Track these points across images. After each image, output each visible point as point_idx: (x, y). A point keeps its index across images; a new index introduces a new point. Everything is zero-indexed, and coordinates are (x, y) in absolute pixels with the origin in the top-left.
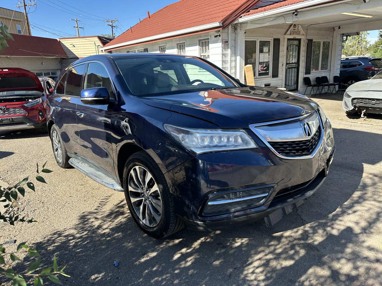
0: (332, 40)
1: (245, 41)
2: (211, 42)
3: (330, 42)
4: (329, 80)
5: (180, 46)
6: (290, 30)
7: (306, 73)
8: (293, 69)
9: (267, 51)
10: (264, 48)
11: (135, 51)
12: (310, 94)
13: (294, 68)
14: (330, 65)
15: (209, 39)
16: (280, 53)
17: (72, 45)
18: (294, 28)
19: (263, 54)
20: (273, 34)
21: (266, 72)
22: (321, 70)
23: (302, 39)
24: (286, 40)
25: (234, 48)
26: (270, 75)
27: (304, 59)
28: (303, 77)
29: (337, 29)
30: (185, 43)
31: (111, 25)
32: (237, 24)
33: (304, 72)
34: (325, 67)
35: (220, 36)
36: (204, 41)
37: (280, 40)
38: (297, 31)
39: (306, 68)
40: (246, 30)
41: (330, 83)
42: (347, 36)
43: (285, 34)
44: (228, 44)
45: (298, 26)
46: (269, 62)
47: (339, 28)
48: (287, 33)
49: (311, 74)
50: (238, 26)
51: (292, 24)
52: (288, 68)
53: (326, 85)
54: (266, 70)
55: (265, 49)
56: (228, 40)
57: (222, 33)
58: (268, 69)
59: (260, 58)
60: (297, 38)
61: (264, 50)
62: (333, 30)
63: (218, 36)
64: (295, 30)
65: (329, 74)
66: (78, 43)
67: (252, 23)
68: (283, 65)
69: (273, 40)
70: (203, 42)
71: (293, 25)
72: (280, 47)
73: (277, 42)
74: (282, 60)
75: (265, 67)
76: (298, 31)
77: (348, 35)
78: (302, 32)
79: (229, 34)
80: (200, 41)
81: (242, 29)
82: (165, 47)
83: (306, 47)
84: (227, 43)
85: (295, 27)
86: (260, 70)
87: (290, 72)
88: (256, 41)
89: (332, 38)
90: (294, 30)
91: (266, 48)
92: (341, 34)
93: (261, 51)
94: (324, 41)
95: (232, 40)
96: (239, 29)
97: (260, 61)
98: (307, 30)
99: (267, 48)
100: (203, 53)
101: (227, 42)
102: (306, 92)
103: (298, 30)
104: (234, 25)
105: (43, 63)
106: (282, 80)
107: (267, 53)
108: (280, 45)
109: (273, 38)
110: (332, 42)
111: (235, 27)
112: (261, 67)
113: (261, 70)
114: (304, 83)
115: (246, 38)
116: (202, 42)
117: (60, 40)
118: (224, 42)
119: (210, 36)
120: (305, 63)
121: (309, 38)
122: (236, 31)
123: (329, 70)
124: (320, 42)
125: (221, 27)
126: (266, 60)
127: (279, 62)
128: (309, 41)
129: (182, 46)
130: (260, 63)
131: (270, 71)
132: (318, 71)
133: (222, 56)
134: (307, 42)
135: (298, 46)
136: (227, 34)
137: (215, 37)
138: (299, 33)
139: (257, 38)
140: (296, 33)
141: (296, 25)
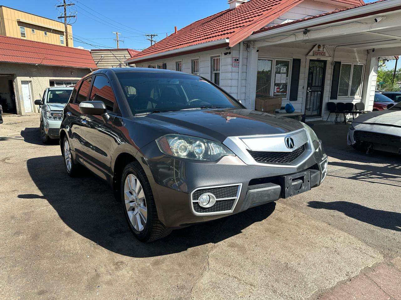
0: (365, 63)
2: (221, 59)
3: (362, 65)
5: (194, 62)
6: (313, 50)
8: (316, 93)
9: (285, 72)
10: (282, 69)
11: (156, 65)
13: (318, 91)
14: (362, 91)
15: (220, 56)
18: (319, 48)
19: (279, 74)
20: (292, 54)
21: (283, 94)
22: (350, 95)
23: (328, 62)
24: (308, 62)
25: (245, 67)
26: (287, 97)
27: (330, 83)
28: (327, 102)
29: (371, 52)
30: (198, 59)
31: (151, 39)
32: (250, 41)
33: (329, 97)
35: (230, 53)
36: (216, 58)
37: (301, 60)
38: (322, 52)
39: (331, 92)
40: (259, 48)
42: (384, 60)
43: (307, 54)
44: (239, 62)
45: (324, 46)
46: (287, 83)
47: (373, 51)
48: (309, 53)
49: (337, 99)
50: (251, 44)
52: (310, 91)
54: (282, 92)
56: (239, 58)
57: (233, 50)
58: (285, 91)
59: (276, 79)
60: (322, 59)
62: (366, 53)
63: (228, 54)
64: (320, 50)
67: (264, 41)
68: (303, 87)
69: (292, 60)
71: (317, 46)
72: (301, 68)
73: (297, 63)
74: (303, 83)
75: (282, 89)
76: (323, 52)
78: (328, 54)
79: (241, 51)
80: (212, 58)
81: (254, 47)
83: (333, 70)
84: (238, 61)
85: (319, 47)
86: (275, 92)
87: (313, 94)
88: (272, 61)
89: (365, 61)
90: (319, 50)
91: (285, 68)
92: (377, 58)
93: (278, 71)
94: (355, 64)
95: (243, 58)
96: (251, 47)
97: (276, 82)
98: (334, 51)
101: (238, 60)
103: (323, 51)
104: (247, 42)
106: (302, 104)
107: (285, 74)
108: (301, 66)
109: (292, 59)
110: (365, 66)
111: (247, 45)
112: (277, 88)
113: (277, 91)
116: (214, 59)
117: (92, 52)
118: (235, 60)
119: (222, 53)
120: (331, 87)
121: (336, 60)
122: (248, 49)
123: (360, 96)
124: (351, 65)
125: (228, 43)
126: (284, 82)
127: (299, 85)
128: (335, 63)
129: (197, 62)
130: (276, 85)
131: (287, 93)
132: (347, 96)
133: (231, 75)
134: (334, 65)
135: (322, 68)
136: (238, 51)
137: (225, 55)
138: (324, 54)
139: (273, 57)
140: (320, 54)
141: (322, 46)
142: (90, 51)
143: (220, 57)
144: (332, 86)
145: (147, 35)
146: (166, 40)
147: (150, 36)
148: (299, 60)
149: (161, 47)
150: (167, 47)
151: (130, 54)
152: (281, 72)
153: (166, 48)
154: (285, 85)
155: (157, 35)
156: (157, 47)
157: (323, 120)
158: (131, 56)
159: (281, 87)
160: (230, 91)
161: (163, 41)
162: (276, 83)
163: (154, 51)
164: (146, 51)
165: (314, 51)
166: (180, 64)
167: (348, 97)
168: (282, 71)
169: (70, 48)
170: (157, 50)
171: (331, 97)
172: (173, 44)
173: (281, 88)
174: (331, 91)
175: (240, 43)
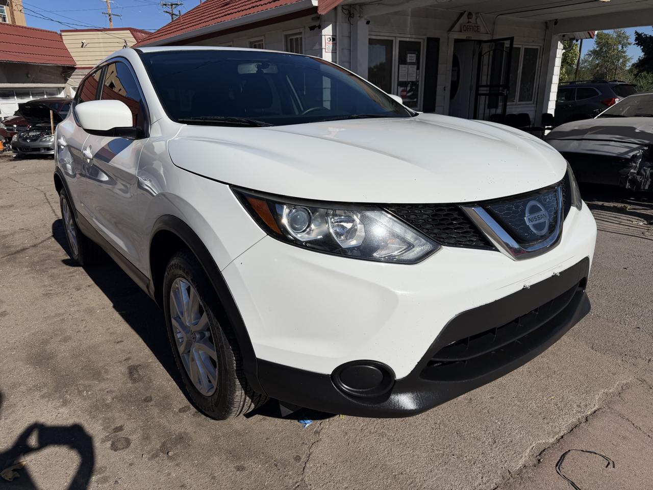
0: (542, 45)
1: (369, 39)
2: (305, 39)
3: (537, 49)
4: (532, 120)
5: (255, 46)
6: (459, 22)
7: (490, 107)
9: (414, 61)
10: (409, 55)
14: (538, 94)
15: (301, 33)
16: (440, 66)
18: (468, 18)
19: (407, 66)
20: (425, 29)
21: (412, 100)
22: (519, 101)
24: (452, 42)
25: (346, 52)
26: (419, 106)
29: (551, 25)
30: (262, 40)
32: (353, 5)
35: (320, 27)
36: (294, 37)
37: (441, 41)
38: (473, 25)
40: (368, 18)
41: (535, 126)
42: (571, 40)
43: (450, 30)
44: (336, 44)
45: (477, 15)
46: (418, 81)
47: (556, 23)
48: (454, 26)
50: (356, 9)
54: (410, 97)
55: (411, 58)
56: (336, 36)
57: (324, 21)
58: (415, 96)
59: (400, 74)
60: (473, 38)
61: (408, 58)
62: (544, 28)
63: (317, 28)
64: (471, 22)
65: (533, 109)
66: (96, 41)
67: (379, 4)
68: (445, 87)
69: (426, 40)
71: (466, 13)
72: (440, 53)
73: (433, 44)
74: (444, 80)
75: (410, 91)
76: (476, 25)
77: (572, 37)
78: (484, 28)
79: (337, 24)
80: (286, 36)
81: (362, 15)
84: (334, 42)
85: (470, 16)
88: (392, 41)
89: (542, 41)
90: (468, 22)
91: (412, 55)
93: (403, 61)
94: (527, 47)
95: (343, 36)
96: (357, 15)
97: (400, 80)
98: (494, 24)
99: (414, 55)
101: (334, 40)
103: (476, 23)
104: (348, 7)
105: (29, 76)
107: (414, 65)
108: (440, 51)
109: (425, 37)
110: (542, 49)
111: (349, 12)
112: (401, 92)
115: (371, 33)
116: (291, 39)
117: (63, 34)
118: (329, 40)
119: (304, 27)
122: (351, 19)
123: (534, 101)
124: (520, 48)
125: (316, 8)
126: (412, 79)
127: (438, 84)
129: (259, 45)
130: (401, 84)
131: (419, 98)
132: (514, 103)
134: (493, 48)
137: (311, 30)
138: (478, 29)
139: (395, 35)
140: (471, 30)
141: (474, 14)
142: (59, 32)
143: (303, 36)
145: (164, 5)
146: (199, 9)
147: (169, 5)
148: (437, 40)
149: (191, 22)
150: (203, 21)
151: (135, 37)
152: (408, 61)
153: (201, 22)
154: (415, 84)
155: (181, 4)
156: (184, 22)
158: (137, 41)
161: (193, 11)
162: (401, 82)
163: (180, 28)
164: (164, 31)
165: (461, 25)
167: (516, 105)
168: (410, 59)
169: (20, 27)
170: (184, 27)
172: (213, 14)
173: (408, 90)
175: (336, 8)
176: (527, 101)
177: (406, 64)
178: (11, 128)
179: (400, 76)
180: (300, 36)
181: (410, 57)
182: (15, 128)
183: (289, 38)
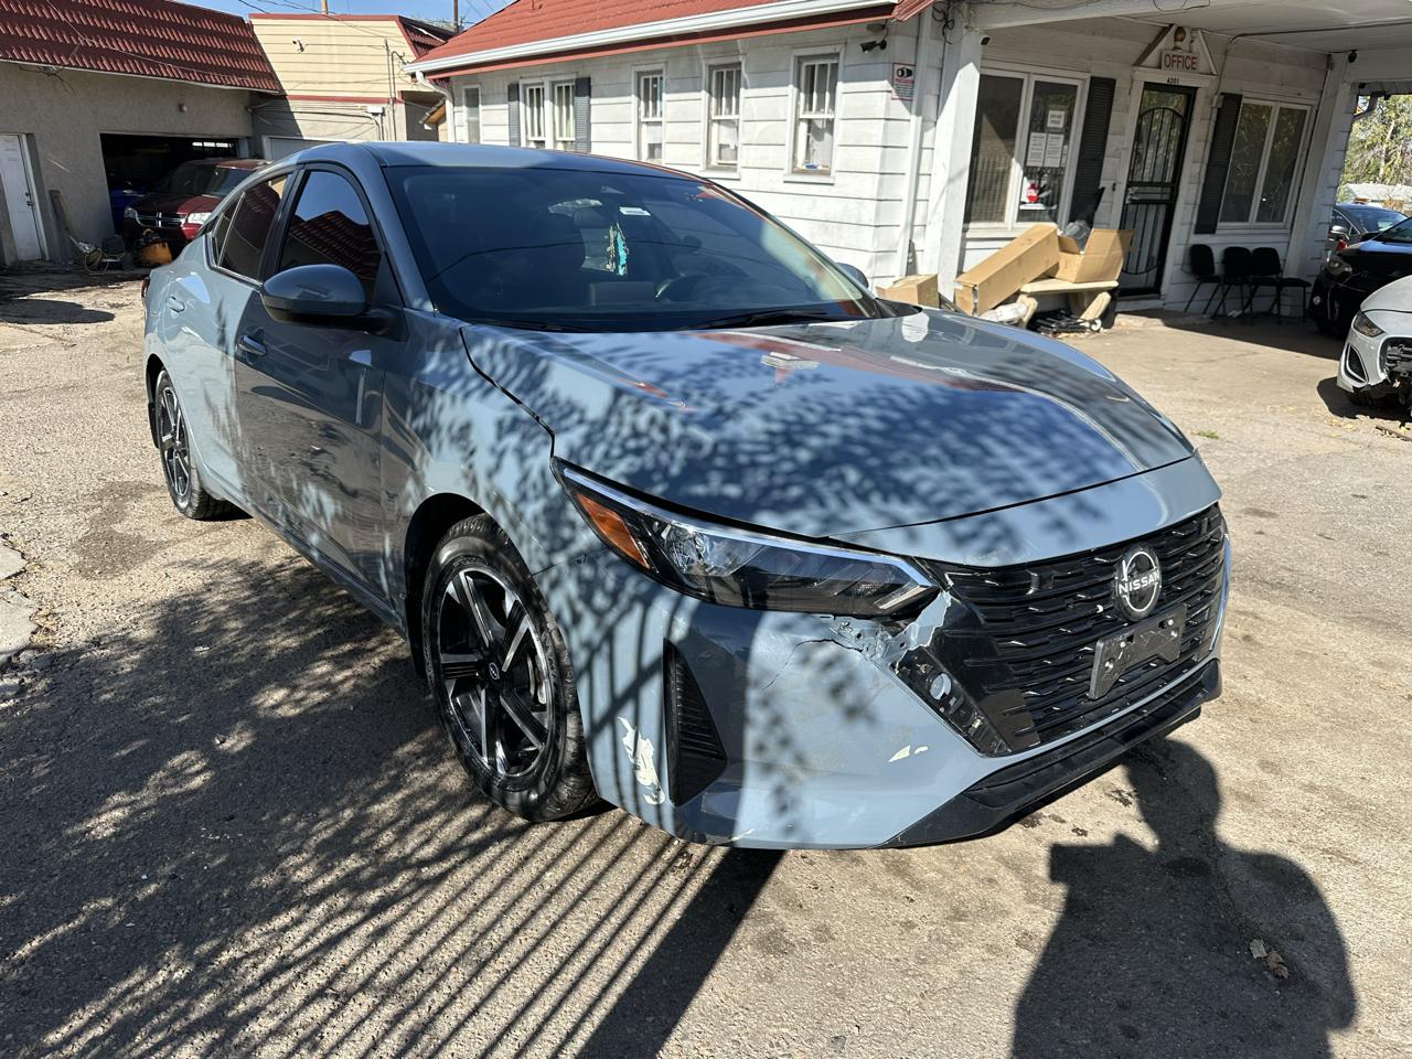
0: (1316, 103)
1: (982, 76)
2: (845, 66)
3: (1305, 112)
4: (1281, 262)
5: (720, 75)
6: (1158, 47)
7: (1200, 229)
8: (1153, 208)
9: (1061, 126)
10: (1051, 112)
11: (542, 84)
12: (1204, 313)
13: (1157, 203)
14: (1296, 207)
15: (837, 55)
16: (1109, 136)
17: (298, 46)
18: (1176, 40)
19: (1045, 135)
20: (1090, 58)
21: (1048, 208)
22: (1258, 220)
23: (1199, 91)
24: (1138, 89)
25: (933, 100)
26: (1059, 220)
27: (1199, 174)
28: (1184, 240)
29: (1339, 60)
30: (740, 64)
33: (1191, 223)
34: (1276, 211)
35: (883, 45)
36: (817, 63)
37: (1117, 85)
38: (1185, 55)
39: (1200, 205)
40: (986, 32)
41: (1285, 276)
42: (1374, 96)
43: (1139, 62)
44: (913, 82)
45: (1194, 34)
46: (1063, 168)
47: (1352, 58)
48: (1145, 57)
49: (1217, 232)
50: (960, 12)
51: (1171, 25)
52: (1134, 202)
53: (1270, 283)
54: (1047, 202)
55: (1056, 118)
56: (915, 66)
57: (896, 34)
58: (1056, 198)
59: (1030, 151)
60: (1180, 83)
61: (1050, 119)
62: (1324, 67)
63: (878, 48)
64: (1179, 48)
65: (1286, 240)
66: (324, 40)
68: (1114, 185)
69: (1088, 82)
70: (813, 67)
71: (1174, 29)
72: (1113, 113)
73: (1103, 90)
74: (1115, 170)
75: (1045, 189)
76: (1191, 55)
77: (1379, 90)
78: (1205, 62)
79: (923, 40)
80: (800, 59)
81: (972, 25)
82: (658, 76)
83: (1213, 124)
84: (910, 78)
85: (1180, 36)
86: (1025, 199)
87: (1141, 217)
88: (1022, 80)
89: (1315, 96)
90: (1176, 48)
91: (1057, 113)
92: (1353, 85)
93: (1039, 124)
94: (1284, 105)
95: (928, 66)
96: (960, 22)
97: (1029, 164)
98: (1226, 53)
99: (1063, 113)
100: (811, 109)
101: (910, 73)
102: (1192, 304)
103: (1190, 52)
104: (944, 7)
105: (185, 109)
107: (1060, 133)
108: (1114, 107)
109: (1087, 77)
110: (1314, 112)
111: (946, 16)
112: (1031, 187)
113: (1030, 198)
114: (1187, 268)
115: (986, 63)
116: (807, 66)
118: (900, 73)
119: (846, 43)
120: (1201, 186)
121: (1230, 87)
122: (948, 32)
123: (1287, 222)
124: (1270, 108)
125: (890, 5)
126: (1052, 162)
127: (1103, 176)
128: (1225, 99)
129: (730, 75)
130: (1029, 172)
131: (1061, 205)
132: (1246, 224)
133: (885, 127)
134: (1220, 105)
135: (1180, 116)
136: (915, 40)
137: (864, 50)
138: (1193, 63)
139: (1028, 69)
140: (1180, 65)
141: (1186, 30)
142: (246, 19)
143: (841, 60)
144: (1204, 185)
148: (1110, 84)
152: (1049, 125)
154: (1057, 174)
157: (1165, 307)
159: (1043, 183)
160: (878, 193)
162: (1033, 167)
165: (1160, 52)
166: (655, 80)
167: (1251, 228)
168: (1053, 122)
171: (1197, 226)
173: (1042, 185)
174: (1198, 202)
175: (920, 14)
176: (1273, 221)
177: (1044, 132)
178: (151, 218)
179: (1029, 155)
180: (835, 62)
181: (1053, 116)
182: (159, 219)
183: (806, 64)
